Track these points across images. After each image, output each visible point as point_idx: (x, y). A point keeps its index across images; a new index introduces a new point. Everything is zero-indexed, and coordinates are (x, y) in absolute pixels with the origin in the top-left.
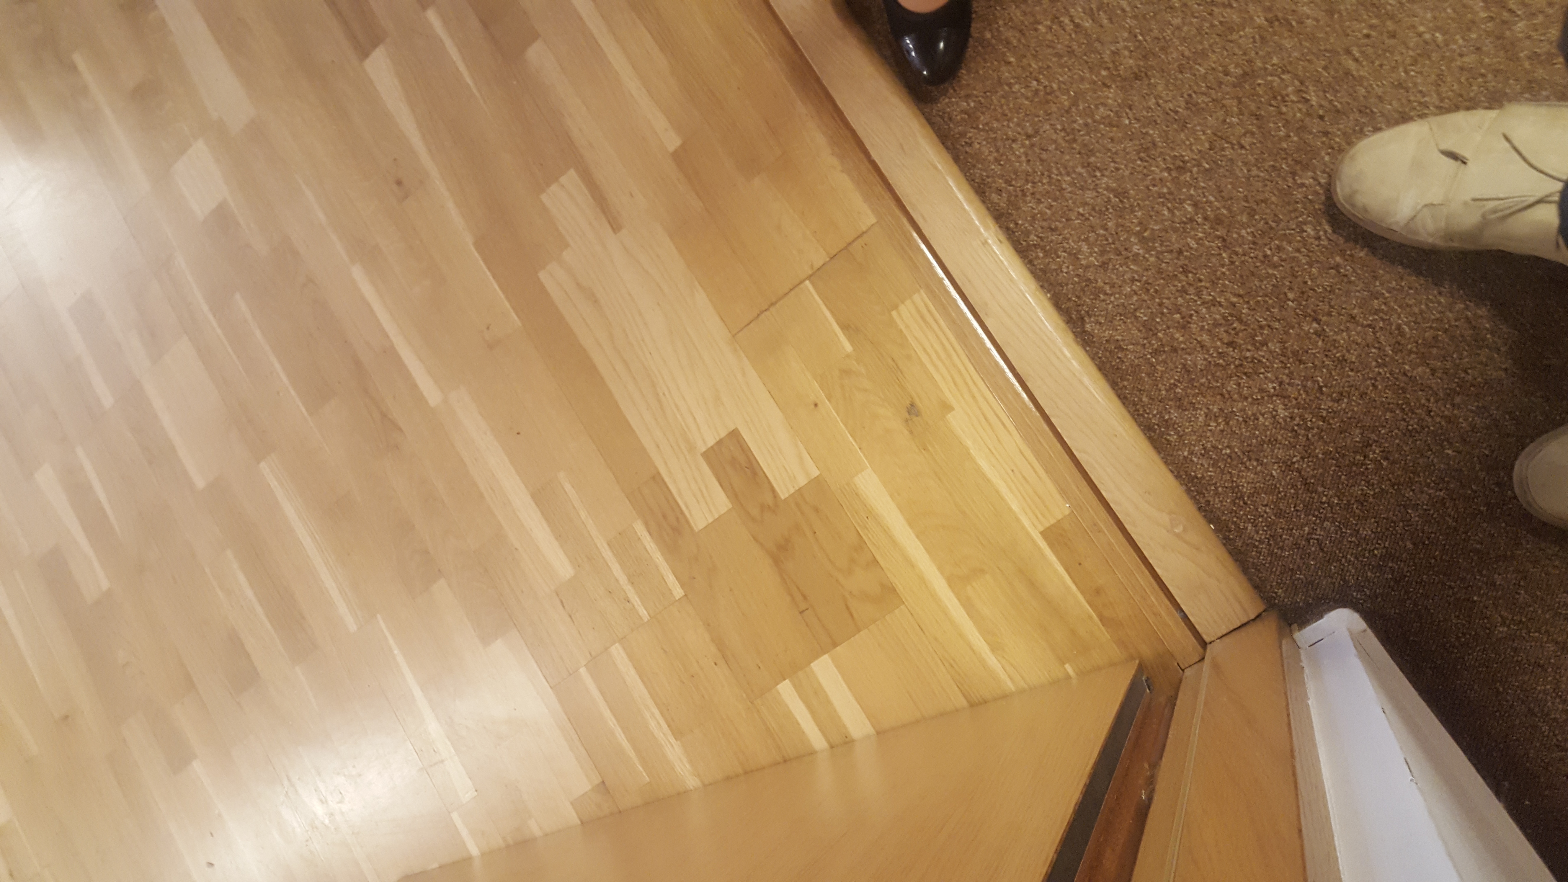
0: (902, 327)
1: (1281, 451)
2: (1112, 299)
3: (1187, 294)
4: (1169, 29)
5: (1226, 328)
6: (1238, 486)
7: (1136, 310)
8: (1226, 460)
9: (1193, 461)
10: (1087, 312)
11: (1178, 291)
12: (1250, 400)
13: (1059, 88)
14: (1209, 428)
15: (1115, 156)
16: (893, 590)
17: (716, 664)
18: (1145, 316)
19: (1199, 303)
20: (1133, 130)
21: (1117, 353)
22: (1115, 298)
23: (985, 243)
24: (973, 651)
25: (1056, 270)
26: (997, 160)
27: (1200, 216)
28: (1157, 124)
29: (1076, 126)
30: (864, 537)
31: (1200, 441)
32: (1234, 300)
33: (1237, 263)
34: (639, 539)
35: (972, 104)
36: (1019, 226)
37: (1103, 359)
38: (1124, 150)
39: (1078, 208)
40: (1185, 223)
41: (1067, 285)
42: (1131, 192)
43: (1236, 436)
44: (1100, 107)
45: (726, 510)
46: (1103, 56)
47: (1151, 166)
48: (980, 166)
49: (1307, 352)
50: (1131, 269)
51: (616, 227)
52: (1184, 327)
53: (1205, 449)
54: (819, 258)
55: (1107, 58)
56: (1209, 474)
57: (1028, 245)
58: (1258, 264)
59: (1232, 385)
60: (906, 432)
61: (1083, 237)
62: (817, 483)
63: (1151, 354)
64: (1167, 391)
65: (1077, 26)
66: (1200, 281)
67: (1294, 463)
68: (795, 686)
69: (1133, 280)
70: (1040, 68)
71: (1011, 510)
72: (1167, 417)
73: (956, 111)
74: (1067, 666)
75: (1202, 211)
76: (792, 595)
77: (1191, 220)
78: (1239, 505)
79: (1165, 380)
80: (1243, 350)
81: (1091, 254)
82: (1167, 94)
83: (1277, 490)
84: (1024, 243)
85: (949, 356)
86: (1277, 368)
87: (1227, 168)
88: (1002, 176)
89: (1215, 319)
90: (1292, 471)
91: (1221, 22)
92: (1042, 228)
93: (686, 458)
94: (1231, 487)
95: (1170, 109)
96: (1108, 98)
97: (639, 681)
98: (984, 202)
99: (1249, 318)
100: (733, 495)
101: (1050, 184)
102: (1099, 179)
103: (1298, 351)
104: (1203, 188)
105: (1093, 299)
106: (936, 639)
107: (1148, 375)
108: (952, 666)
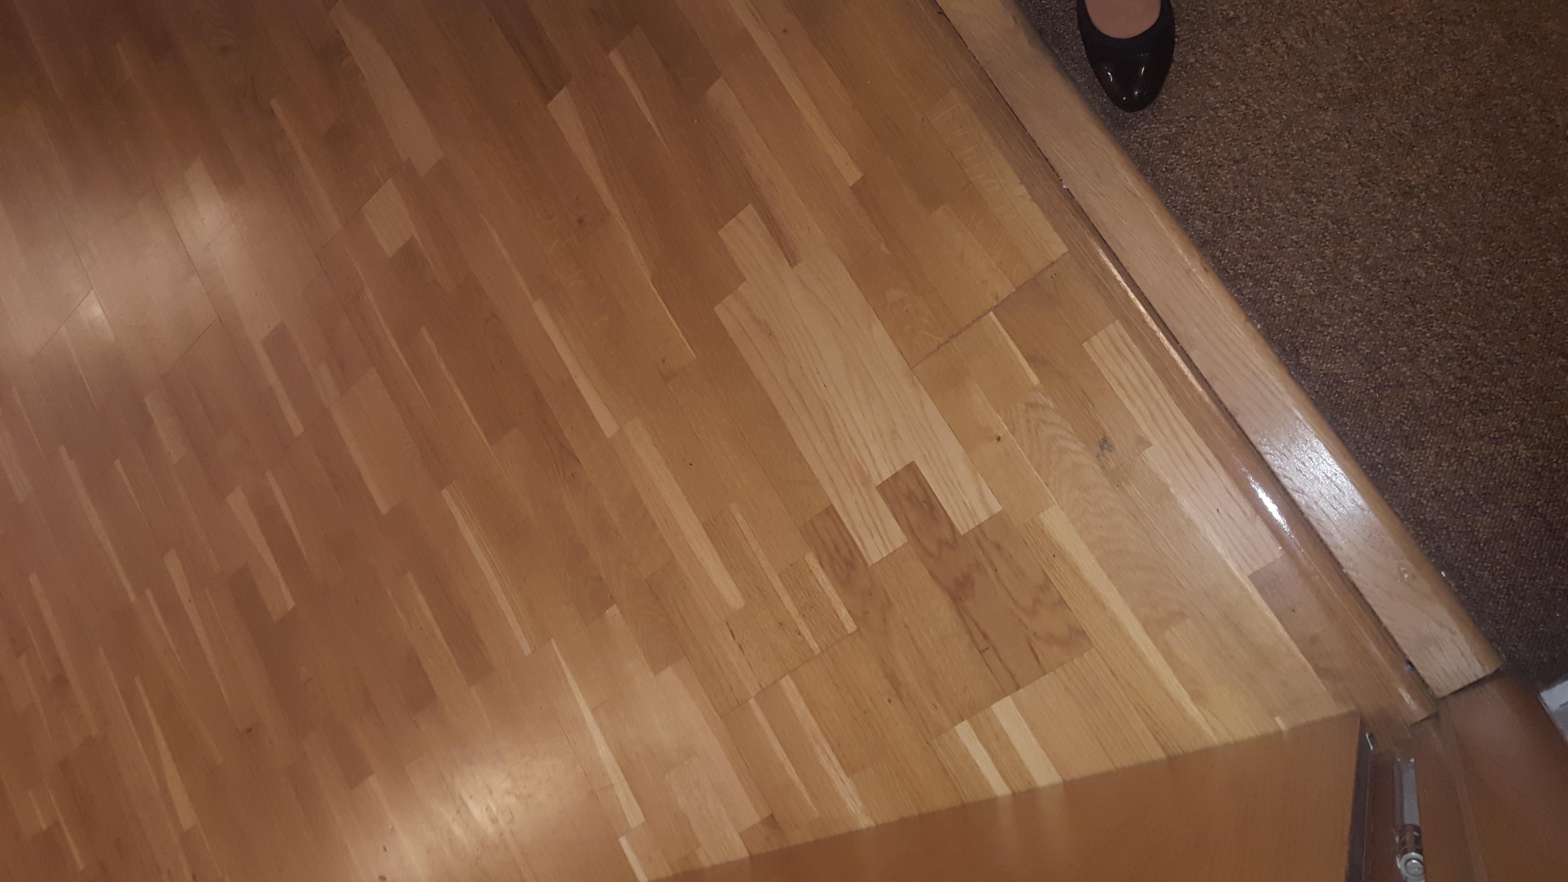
0: (1094, 358)
1: (1522, 494)
2: (1330, 330)
3: (1415, 326)
4: (1393, 49)
5: (1459, 363)
6: (1473, 531)
7: (1357, 342)
8: (1459, 503)
9: (1422, 504)
10: (1302, 344)
11: (1403, 322)
12: (1486, 439)
13: (1270, 112)
14: (1440, 468)
15: (1333, 181)
16: (1082, 633)
17: (890, 701)
18: (1368, 348)
19: (1428, 335)
20: (1353, 154)
21: (1337, 387)
22: (1334, 329)
23: (1188, 272)
24: (1172, 699)
25: (1268, 300)
26: (1201, 187)
27: (1429, 243)
28: (1379, 147)
29: (1289, 150)
30: (1049, 575)
31: (1429, 482)
32: (1469, 332)
33: (1471, 294)
34: (811, 572)
35: (1174, 130)
36: (1226, 253)
37: (1320, 393)
38: (1343, 175)
39: (1292, 235)
40: (1412, 251)
41: (1280, 315)
42: (1352, 218)
43: (1471, 478)
44: (1316, 130)
45: (901, 544)
46: (1319, 78)
47: (1373, 191)
48: (1182, 192)
49: (1553, 389)
50: (1351, 299)
51: (793, 262)
52: (1411, 361)
53: (1436, 491)
54: (1004, 289)
55: (1322, 80)
56: (1440, 517)
57: (1236, 274)
58: (1495, 294)
59: (1465, 424)
60: (1097, 468)
61: (1296, 266)
62: (998, 520)
63: (1374, 388)
64: (1393, 428)
65: (1291, 48)
66: (1430, 312)
67: (1538, 507)
68: (974, 728)
69: (1354, 311)
70: (1248, 91)
71: (1215, 551)
72: (1392, 456)
73: (1156, 136)
74: (1278, 719)
75: (1431, 238)
76: (971, 635)
77: (1419, 248)
78: (1474, 551)
79: (1390, 416)
80: (1478, 386)
81: (1306, 283)
82: (1391, 117)
83: (1517, 536)
84: (1231, 272)
85: (1147, 388)
86: (1518, 405)
87: (1460, 193)
88: (1206, 203)
89: (1447, 353)
90: (1535, 516)
91: (1452, 41)
92: (1251, 256)
93: (860, 492)
94: (1465, 532)
95: (1394, 132)
96: (1324, 121)
97: (809, 715)
98: (1186, 230)
99: (1486, 351)
100: (909, 530)
101: (1260, 211)
102: (1315, 205)
103: (1542, 388)
104: (1432, 214)
105: (1308, 331)
106: (1130, 685)
107: (1371, 411)
108: (1147, 714)
